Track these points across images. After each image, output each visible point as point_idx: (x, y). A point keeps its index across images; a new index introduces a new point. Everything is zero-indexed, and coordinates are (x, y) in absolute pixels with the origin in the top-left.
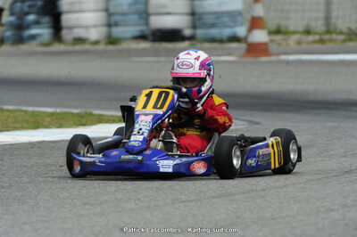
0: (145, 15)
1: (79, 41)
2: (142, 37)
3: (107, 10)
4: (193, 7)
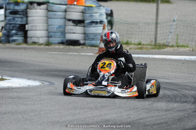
0: (64, 33)
1: (34, 43)
2: (62, 43)
3: (47, 30)
4: (85, 30)
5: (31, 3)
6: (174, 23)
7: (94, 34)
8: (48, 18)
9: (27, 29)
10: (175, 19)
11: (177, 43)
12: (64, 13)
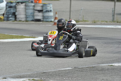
0: (33, 16)
1: (20, 21)
2: (33, 21)
3: (26, 15)
4: (43, 15)
5: (18, 3)
6: (82, 11)
7: (47, 16)
8: (26, 9)
9: (16, 14)
10: (82, 9)
11: (83, 20)
12: (33, 7)
